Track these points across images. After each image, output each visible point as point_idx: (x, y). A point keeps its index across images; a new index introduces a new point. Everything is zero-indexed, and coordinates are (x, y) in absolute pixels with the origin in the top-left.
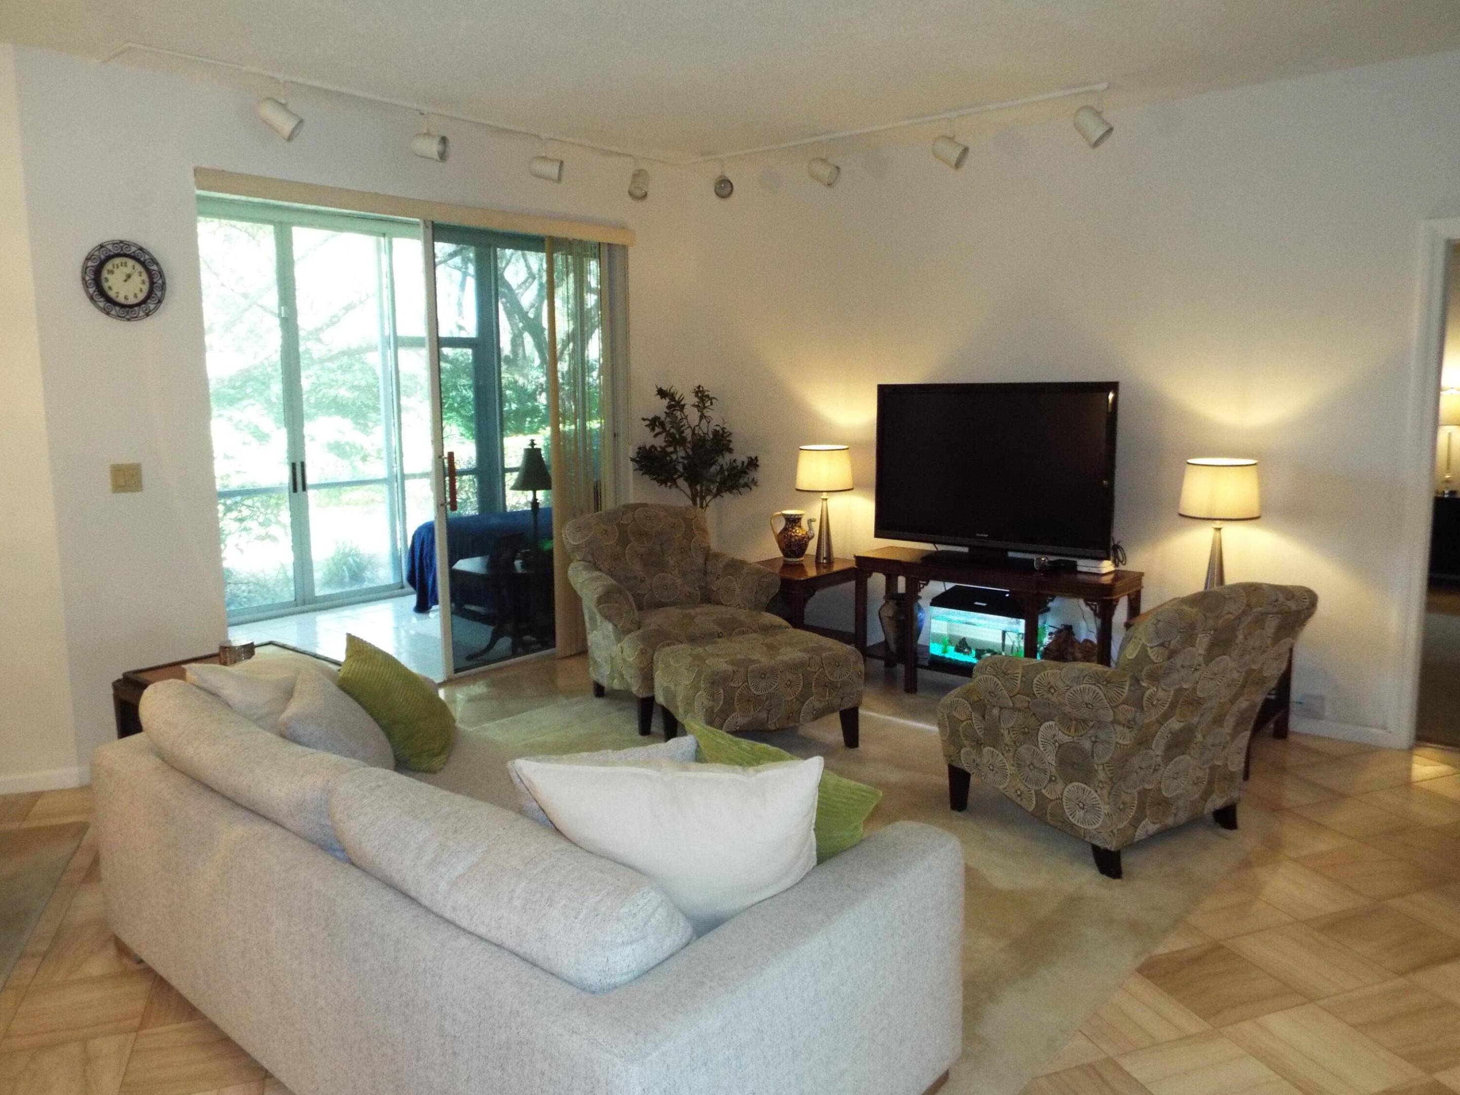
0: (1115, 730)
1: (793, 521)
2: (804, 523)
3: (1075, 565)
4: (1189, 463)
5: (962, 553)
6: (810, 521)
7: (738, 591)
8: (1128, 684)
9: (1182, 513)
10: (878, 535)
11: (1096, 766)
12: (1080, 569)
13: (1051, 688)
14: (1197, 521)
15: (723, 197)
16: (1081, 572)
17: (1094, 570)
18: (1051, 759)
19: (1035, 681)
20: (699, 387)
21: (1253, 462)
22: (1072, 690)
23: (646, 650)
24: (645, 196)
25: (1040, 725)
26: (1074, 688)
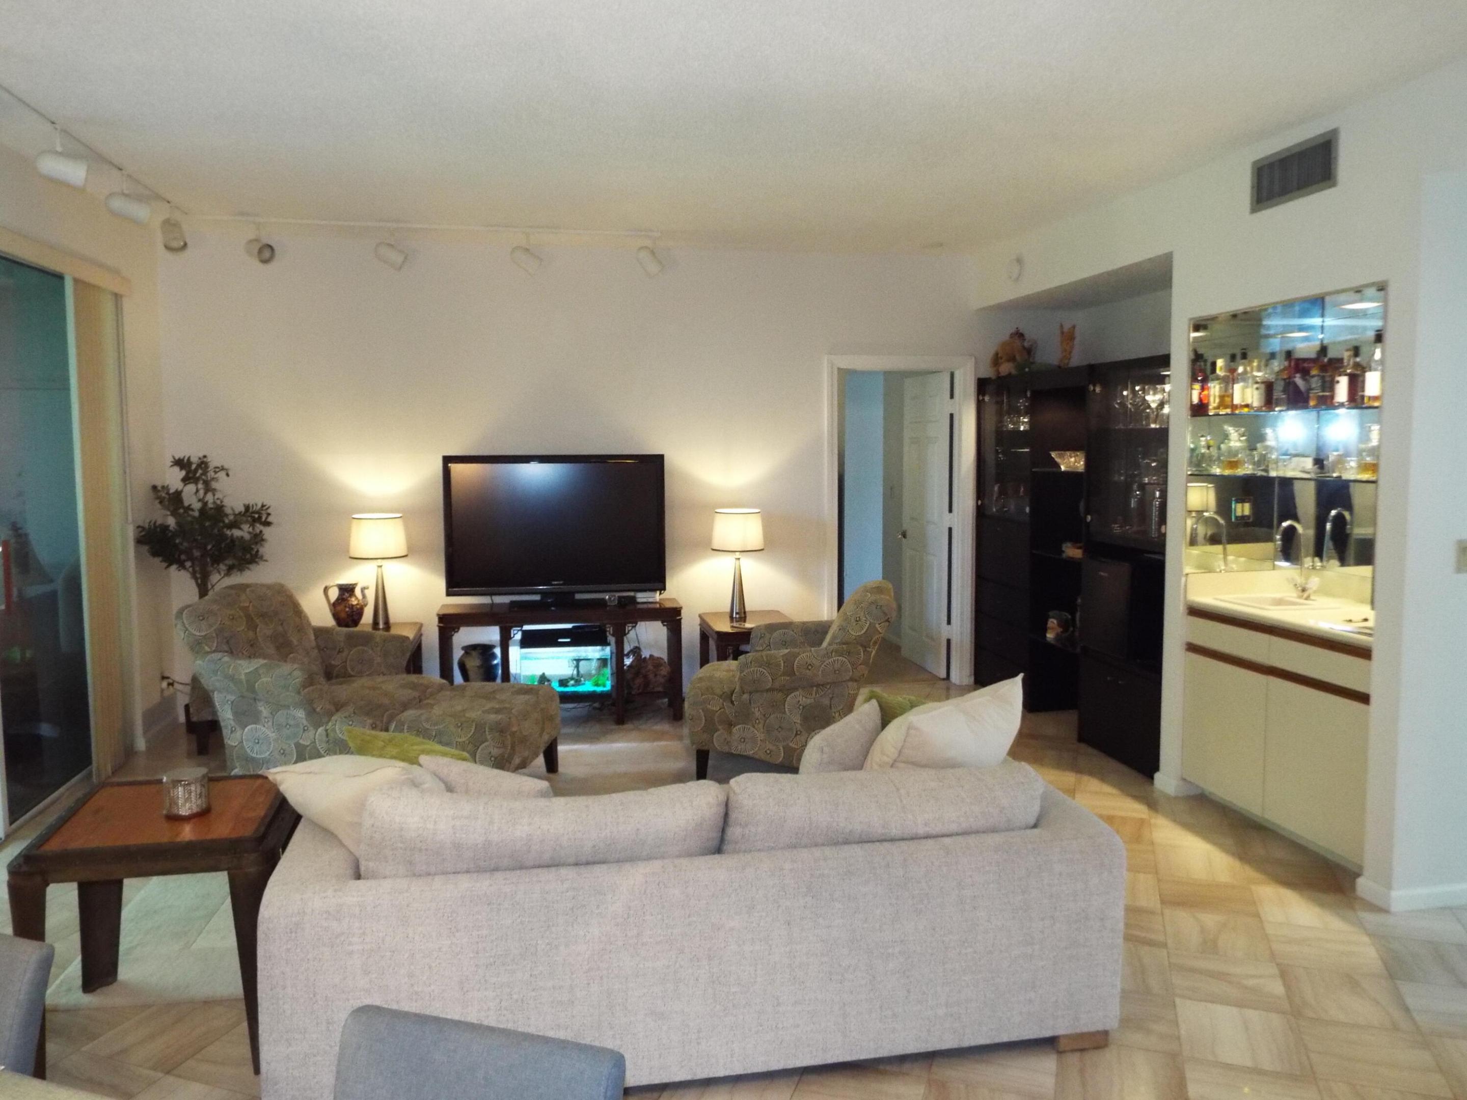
0: (847, 686)
1: (347, 590)
2: (358, 592)
3: (634, 598)
4: (716, 512)
5: (536, 601)
6: (363, 590)
7: (378, 660)
8: (862, 651)
9: (714, 548)
10: (449, 594)
11: (834, 714)
12: (639, 600)
13: (809, 666)
14: (720, 553)
15: (265, 261)
16: (639, 603)
17: (651, 600)
18: (797, 719)
19: (796, 663)
20: (205, 457)
21: (757, 511)
22: (825, 664)
23: (375, 724)
24: (185, 245)
25: (786, 697)
26: (827, 662)
